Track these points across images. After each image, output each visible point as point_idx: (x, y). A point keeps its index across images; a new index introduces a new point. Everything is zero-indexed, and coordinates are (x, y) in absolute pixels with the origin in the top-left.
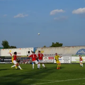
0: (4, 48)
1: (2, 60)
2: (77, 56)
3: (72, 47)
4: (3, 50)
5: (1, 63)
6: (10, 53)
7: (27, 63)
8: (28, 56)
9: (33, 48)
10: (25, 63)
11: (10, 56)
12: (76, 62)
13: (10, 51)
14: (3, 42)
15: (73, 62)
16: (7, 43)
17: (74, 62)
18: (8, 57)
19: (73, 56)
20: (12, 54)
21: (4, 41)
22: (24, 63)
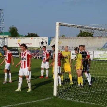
0: (12, 37)
2: (104, 50)
3: (99, 38)
4: (11, 39)
6: (18, 43)
7: (37, 57)
12: (99, 58)
13: (19, 41)
14: (10, 28)
15: (96, 58)
17: (98, 58)
19: (98, 49)
21: (12, 27)
22: (33, 57)
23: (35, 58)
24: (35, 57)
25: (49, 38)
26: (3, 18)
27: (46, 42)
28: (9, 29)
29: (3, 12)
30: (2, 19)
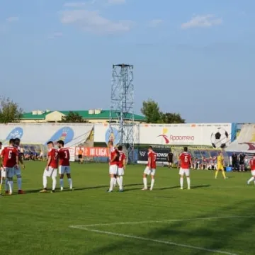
0: (148, 122)
1: (142, 154)
4: (146, 126)
5: (138, 162)
6: (163, 136)
7: (213, 167)
8: (215, 147)
9: (231, 124)
10: (207, 169)
11: (165, 146)
13: (165, 131)
14: (144, 104)
16: (156, 106)
18: (159, 147)
20: (168, 138)
22: (204, 167)
23: (209, 169)
24: (208, 167)
25: (233, 125)
26: (132, 83)
27: (227, 134)
28: (142, 106)
29: (132, 70)
30: (130, 86)
